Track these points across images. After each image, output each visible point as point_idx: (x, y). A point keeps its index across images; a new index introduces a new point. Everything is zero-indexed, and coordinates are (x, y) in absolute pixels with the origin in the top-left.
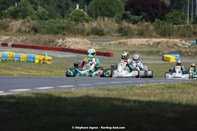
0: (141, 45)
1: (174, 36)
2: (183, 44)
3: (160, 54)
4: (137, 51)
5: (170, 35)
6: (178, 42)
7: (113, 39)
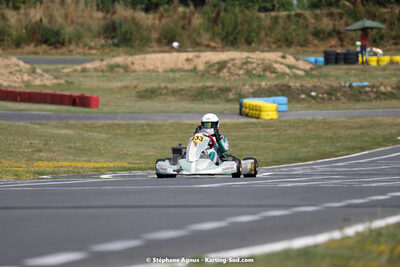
0: (172, 71)
2: (290, 67)
3: (231, 95)
4: (166, 88)
6: (276, 62)
7: (90, 54)
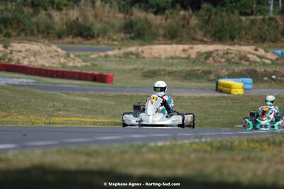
0: (172, 58)
1: (241, 39)
2: (260, 57)
3: (212, 77)
4: (164, 70)
5: (232, 38)
6: (250, 53)
7: (113, 45)
